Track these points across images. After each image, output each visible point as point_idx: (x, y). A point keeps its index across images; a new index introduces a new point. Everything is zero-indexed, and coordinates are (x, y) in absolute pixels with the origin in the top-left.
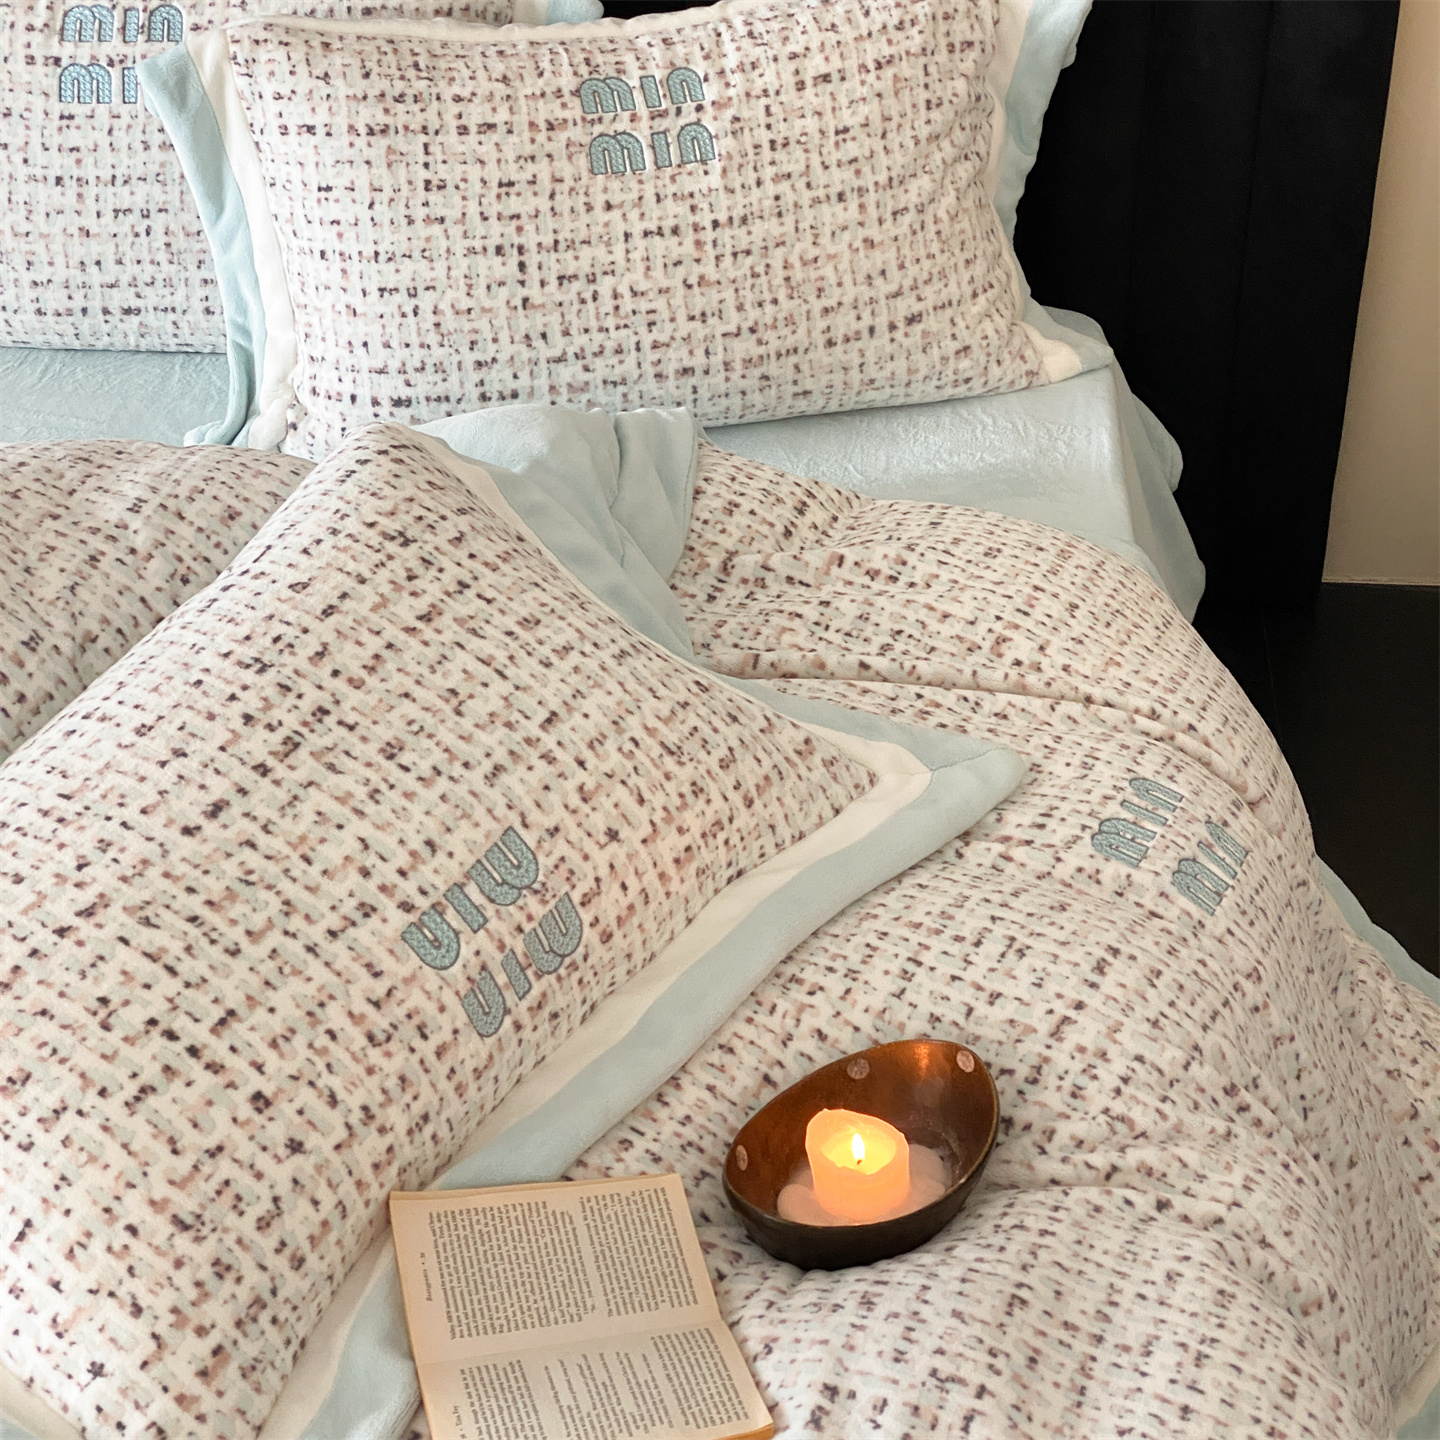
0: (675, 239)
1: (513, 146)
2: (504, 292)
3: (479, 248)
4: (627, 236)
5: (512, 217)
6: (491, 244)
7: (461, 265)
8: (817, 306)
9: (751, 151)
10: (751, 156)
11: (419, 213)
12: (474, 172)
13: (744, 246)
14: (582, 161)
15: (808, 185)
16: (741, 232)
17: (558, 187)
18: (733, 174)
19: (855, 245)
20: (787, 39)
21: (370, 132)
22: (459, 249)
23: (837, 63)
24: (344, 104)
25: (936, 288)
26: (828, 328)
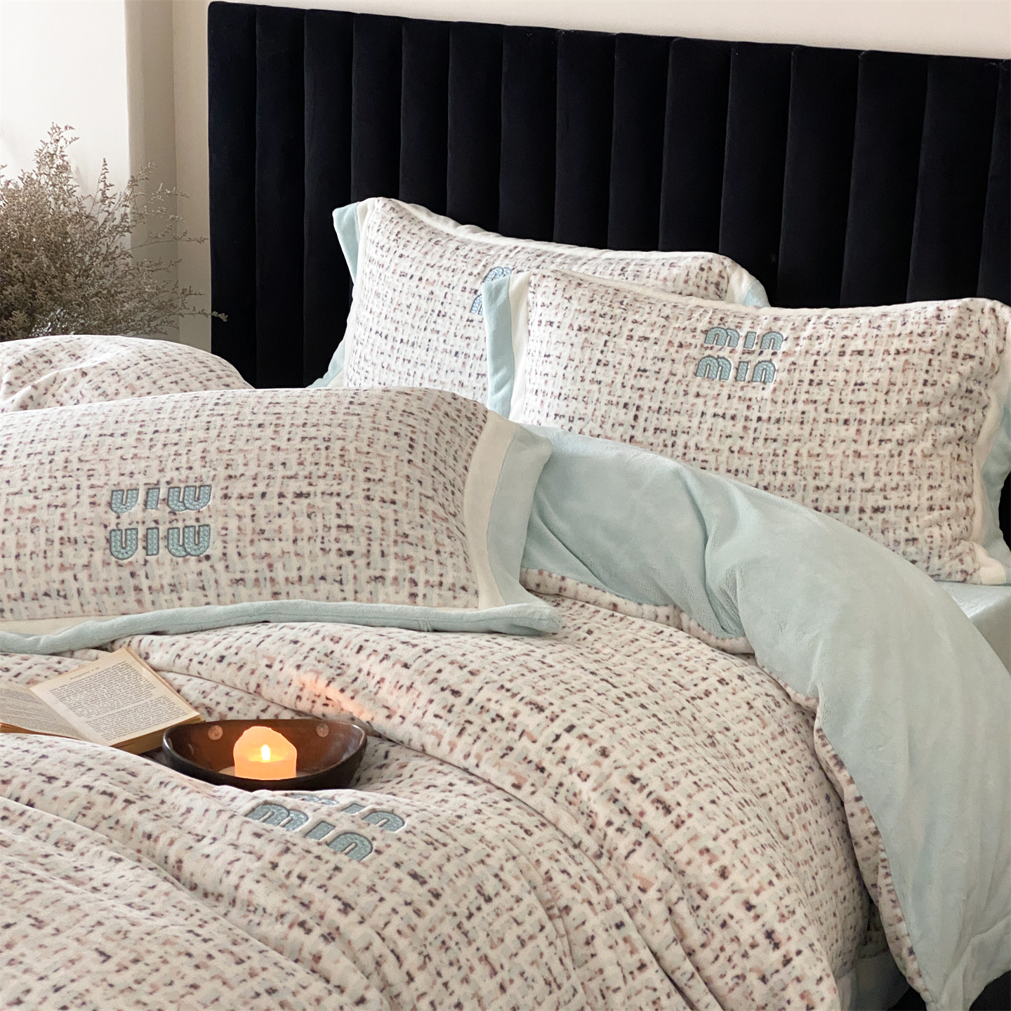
0: (732, 422)
1: (654, 351)
2: (621, 429)
3: (615, 402)
4: (703, 414)
5: (639, 389)
6: (622, 401)
7: (602, 409)
8: (812, 483)
9: (796, 382)
10: (795, 385)
11: (589, 376)
12: (627, 360)
13: (773, 437)
14: (692, 368)
15: (826, 410)
16: (773, 427)
17: (672, 378)
18: (780, 393)
19: (847, 453)
20: (846, 328)
21: (580, 329)
22: (604, 400)
23: (870, 345)
24: (572, 312)
25: (900, 495)
26: (817, 500)
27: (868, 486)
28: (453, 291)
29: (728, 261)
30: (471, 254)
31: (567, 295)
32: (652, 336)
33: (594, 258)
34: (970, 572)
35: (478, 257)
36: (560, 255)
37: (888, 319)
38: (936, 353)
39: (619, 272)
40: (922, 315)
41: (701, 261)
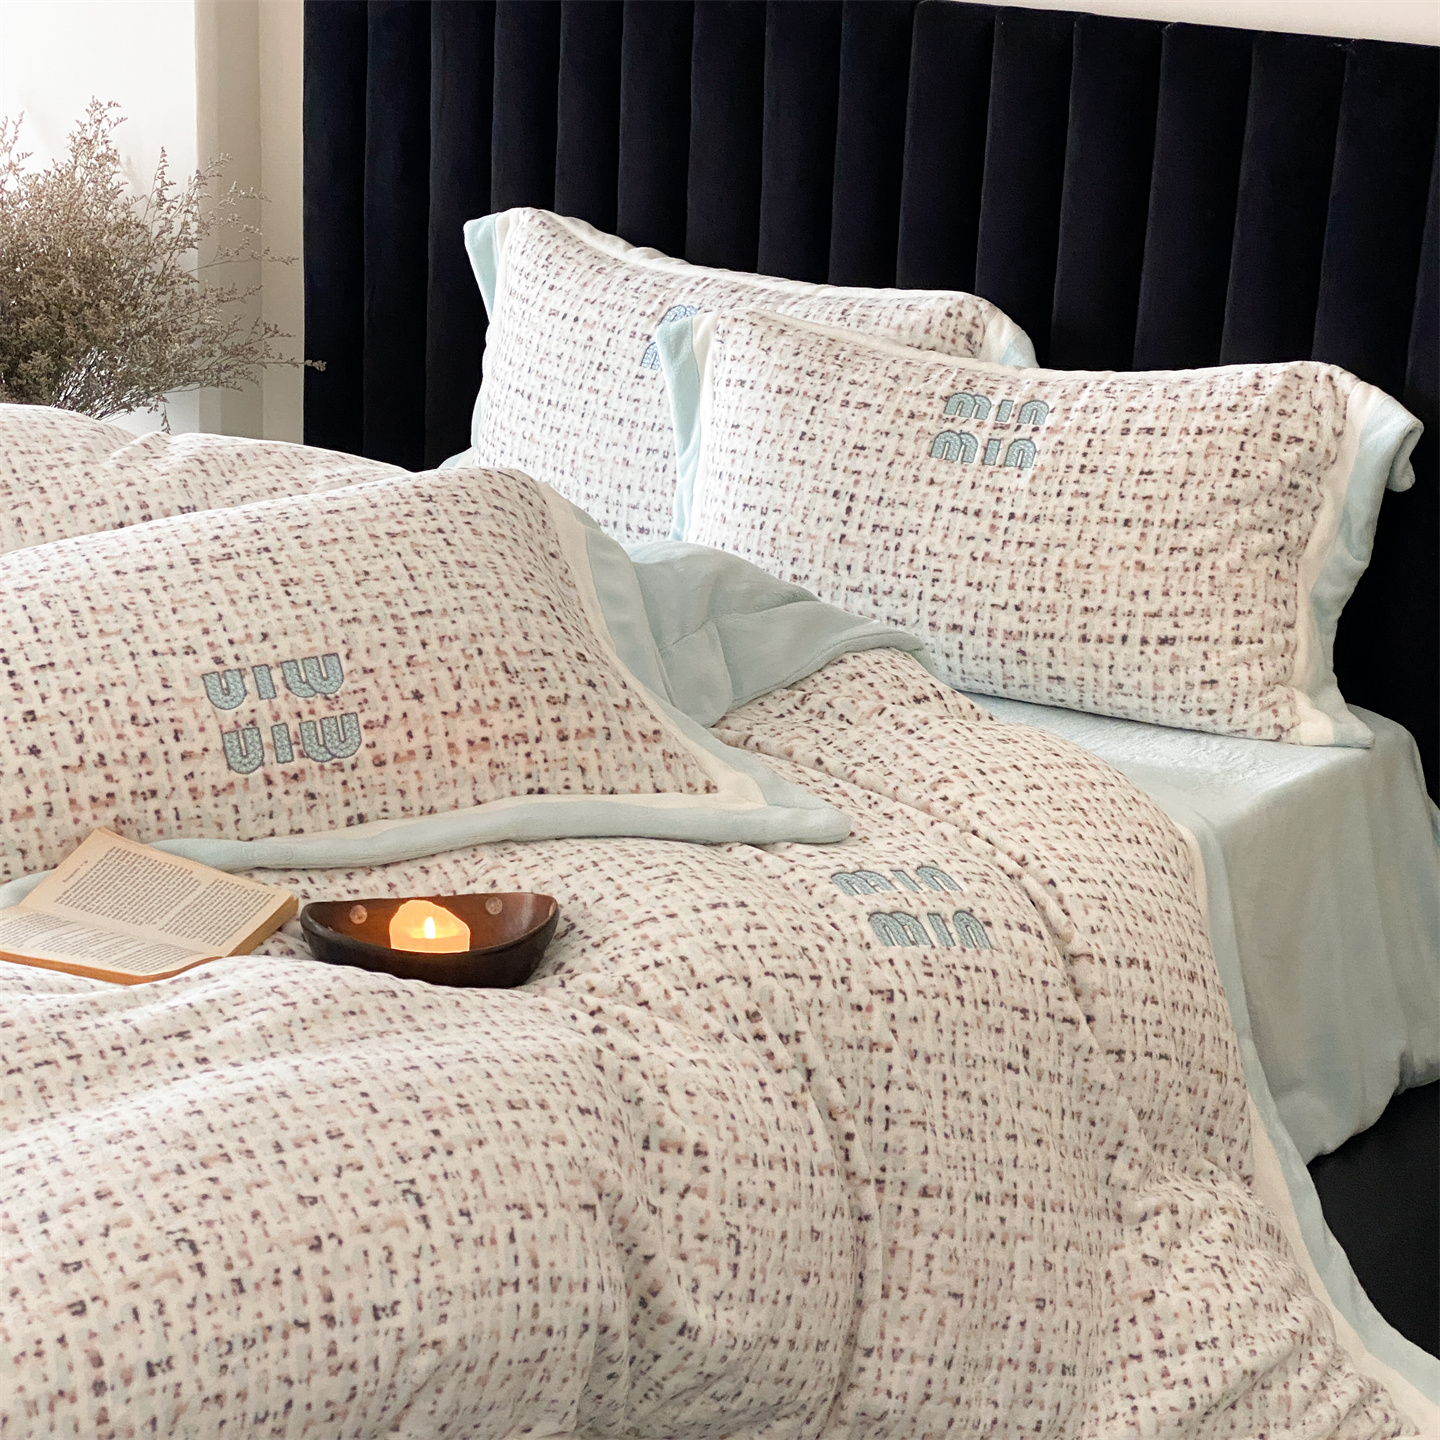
0: (976, 519)
1: (877, 422)
2: (829, 526)
3: (821, 489)
4: (937, 507)
5: (854, 472)
6: (832, 488)
7: (805, 498)
8: (1079, 604)
9: (1062, 468)
11: (789, 454)
12: (840, 433)
13: (1029, 540)
14: (925, 445)
15: (1101, 506)
16: (1030, 528)
17: (899, 459)
18: (1040, 482)
19: (1127, 564)
20: (1133, 398)
21: (779, 391)
22: (807, 486)
23: (1164, 422)
24: (771, 369)
25: (1196, 622)
26: (1085, 625)
27: (1153, 609)
28: (619, 337)
29: (984, 304)
30: (644, 288)
31: (765, 346)
32: (875, 402)
33: (808, 296)
34: (1287, 727)
35: (654, 290)
36: (763, 290)
37: (1190, 388)
38: (1251, 433)
39: (839, 315)
40: (1235, 383)
41: (948, 303)
